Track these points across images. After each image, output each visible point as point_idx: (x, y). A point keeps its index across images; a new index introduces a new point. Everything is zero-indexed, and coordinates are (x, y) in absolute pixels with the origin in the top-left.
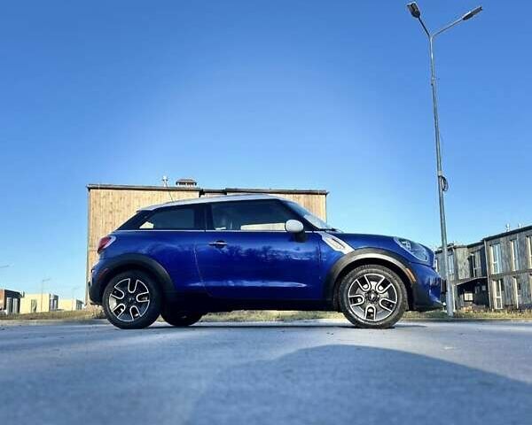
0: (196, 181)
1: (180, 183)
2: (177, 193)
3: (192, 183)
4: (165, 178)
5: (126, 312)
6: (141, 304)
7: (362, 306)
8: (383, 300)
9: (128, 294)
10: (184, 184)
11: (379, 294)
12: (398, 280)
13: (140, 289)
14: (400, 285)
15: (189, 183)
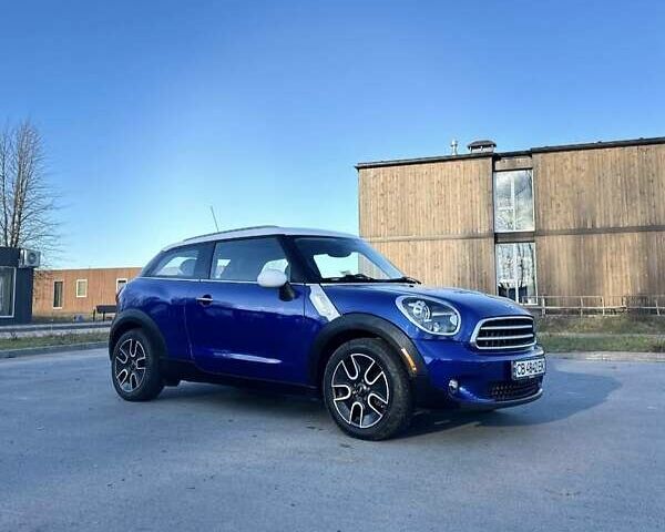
0: (494, 142)
1: (473, 147)
2: (462, 162)
3: (490, 146)
4: (453, 143)
5: (128, 380)
6: (139, 372)
7: (349, 403)
8: (372, 397)
9: (130, 358)
10: (479, 147)
11: (367, 386)
12: (391, 366)
13: (140, 353)
14: (393, 375)
15: (484, 146)
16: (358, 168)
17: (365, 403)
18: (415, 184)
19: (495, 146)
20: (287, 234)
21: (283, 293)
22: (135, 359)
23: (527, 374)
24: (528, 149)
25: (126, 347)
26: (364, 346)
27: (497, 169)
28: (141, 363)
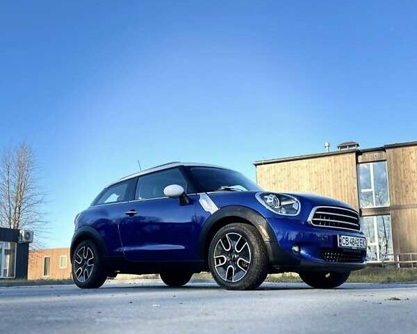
0: (357, 142)
1: (342, 147)
2: (333, 157)
3: (354, 146)
4: (327, 144)
5: (82, 274)
6: (89, 268)
7: (225, 267)
8: (241, 261)
9: (84, 260)
10: (346, 147)
11: (237, 254)
12: (253, 239)
13: (90, 256)
14: (253, 243)
15: (350, 146)
16: (256, 165)
17: (236, 266)
18: (298, 175)
19: (358, 145)
20: (185, 165)
21: (181, 200)
22: (87, 260)
23: (350, 245)
24: (383, 146)
25: (81, 253)
26: (234, 228)
27: (359, 161)
28: (91, 262)
